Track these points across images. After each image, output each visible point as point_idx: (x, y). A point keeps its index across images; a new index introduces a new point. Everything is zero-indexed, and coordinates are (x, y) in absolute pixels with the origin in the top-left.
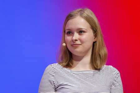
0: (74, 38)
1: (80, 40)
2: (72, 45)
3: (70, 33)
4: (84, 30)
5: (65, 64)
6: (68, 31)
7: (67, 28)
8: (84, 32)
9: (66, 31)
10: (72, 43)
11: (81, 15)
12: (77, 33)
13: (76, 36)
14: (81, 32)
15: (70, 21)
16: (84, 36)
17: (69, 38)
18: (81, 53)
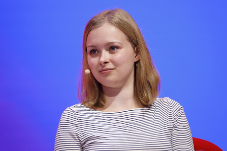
0: (103, 59)
1: (113, 62)
2: (100, 72)
3: (95, 51)
4: (116, 44)
5: (92, 103)
6: (92, 48)
7: (90, 44)
8: (118, 47)
9: (89, 49)
10: (100, 68)
11: (110, 21)
12: (107, 50)
13: (106, 55)
14: (112, 48)
15: (93, 33)
16: (119, 55)
17: (94, 60)
18: (116, 82)
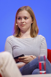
2: (21, 25)
8: (27, 18)
18: (25, 29)
